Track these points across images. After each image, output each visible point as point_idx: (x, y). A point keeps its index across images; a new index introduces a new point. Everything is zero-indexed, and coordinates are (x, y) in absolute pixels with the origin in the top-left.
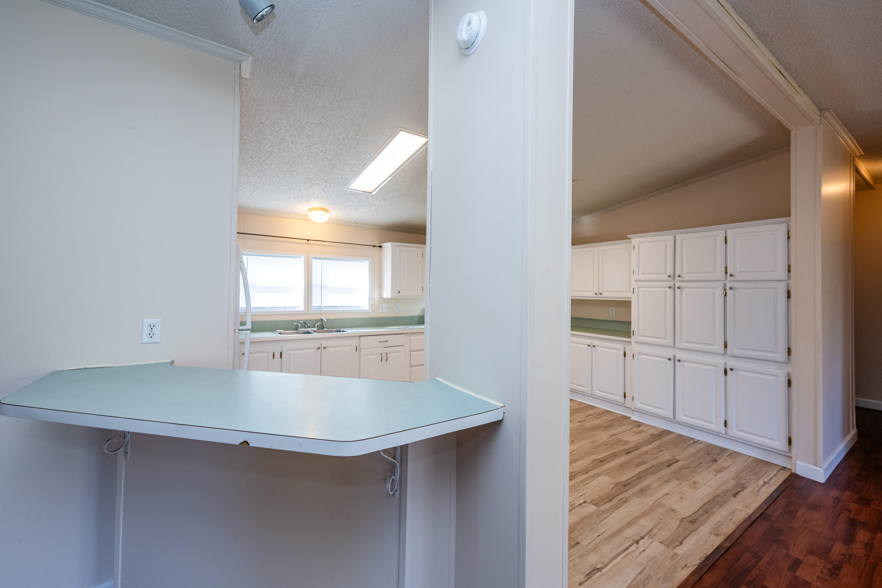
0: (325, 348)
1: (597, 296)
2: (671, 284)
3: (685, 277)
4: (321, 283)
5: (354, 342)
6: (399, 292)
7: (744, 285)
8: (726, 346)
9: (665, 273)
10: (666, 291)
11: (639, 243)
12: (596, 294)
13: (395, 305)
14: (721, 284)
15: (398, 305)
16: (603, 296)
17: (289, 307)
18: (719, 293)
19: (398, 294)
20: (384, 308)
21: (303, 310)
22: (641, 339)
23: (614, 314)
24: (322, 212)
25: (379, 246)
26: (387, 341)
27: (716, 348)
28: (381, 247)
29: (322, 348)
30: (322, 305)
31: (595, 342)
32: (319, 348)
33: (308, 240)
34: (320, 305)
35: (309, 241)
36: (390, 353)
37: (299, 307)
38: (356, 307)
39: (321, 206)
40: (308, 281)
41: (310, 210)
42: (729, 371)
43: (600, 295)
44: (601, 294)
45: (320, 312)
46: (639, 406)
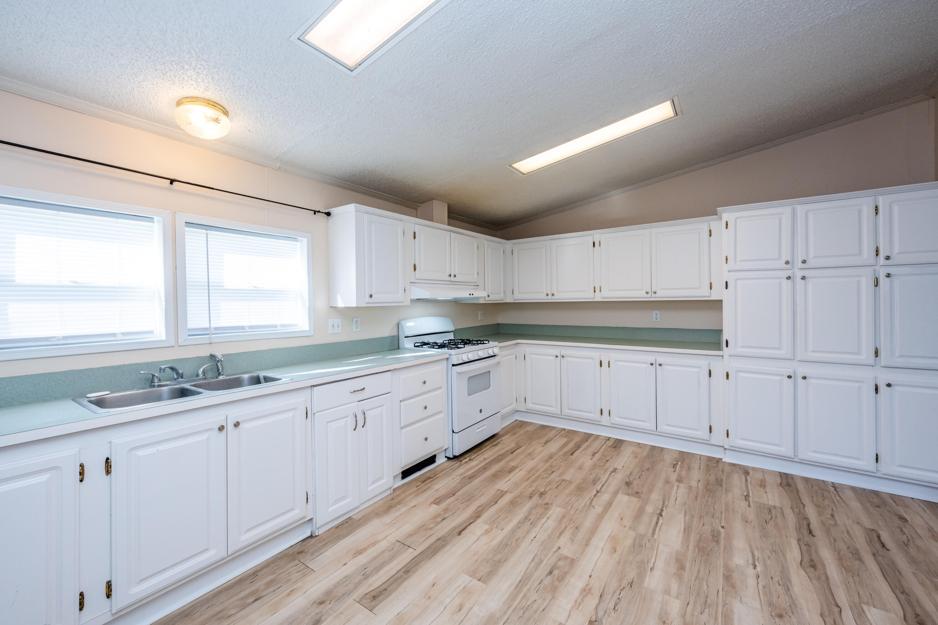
0: (237, 425)
1: (649, 295)
2: (789, 273)
3: (811, 263)
4: (207, 280)
5: (301, 399)
6: (371, 296)
7: (907, 270)
8: (877, 353)
9: (779, 259)
10: (780, 283)
11: (736, 219)
12: (647, 293)
13: (354, 320)
14: (869, 270)
15: (358, 319)
16: (657, 295)
17: (122, 334)
18: (866, 283)
19: (368, 299)
20: (336, 326)
21: (164, 338)
22: (740, 351)
23: (659, 320)
24: (212, 112)
25: (325, 213)
26: (364, 389)
27: (863, 357)
28: (328, 214)
29: (230, 426)
30: (212, 326)
31: (660, 359)
32: (221, 428)
33: (172, 181)
34: (208, 326)
35: (175, 183)
36: (368, 410)
37: (151, 332)
38: (282, 326)
39: (209, 95)
40: (175, 274)
41: (179, 103)
42: (883, 388)
43: (653, 295)
44: (655, 293)
45: (208, 342)
46: (740, 443)
